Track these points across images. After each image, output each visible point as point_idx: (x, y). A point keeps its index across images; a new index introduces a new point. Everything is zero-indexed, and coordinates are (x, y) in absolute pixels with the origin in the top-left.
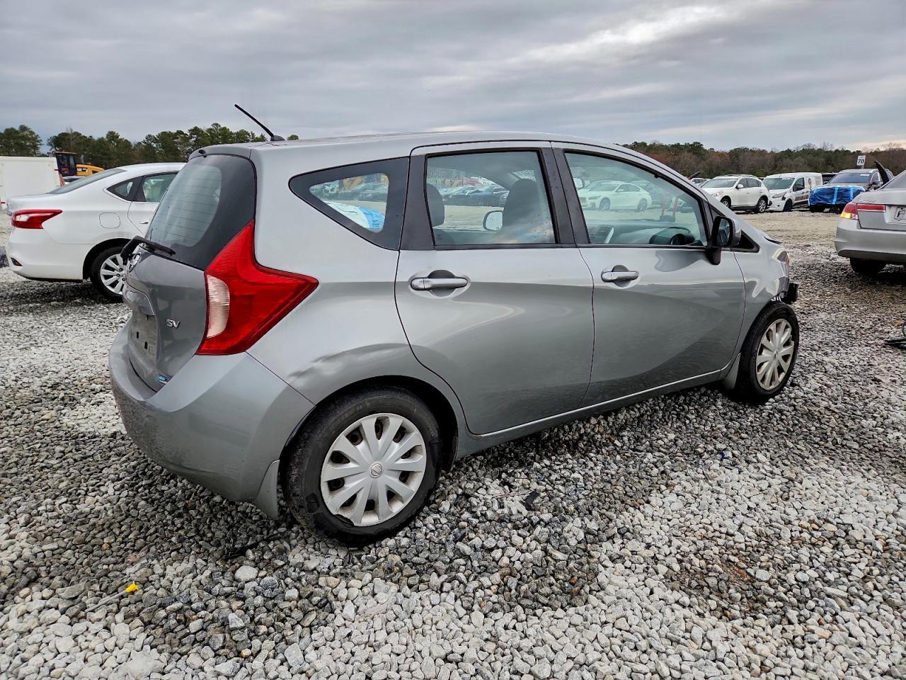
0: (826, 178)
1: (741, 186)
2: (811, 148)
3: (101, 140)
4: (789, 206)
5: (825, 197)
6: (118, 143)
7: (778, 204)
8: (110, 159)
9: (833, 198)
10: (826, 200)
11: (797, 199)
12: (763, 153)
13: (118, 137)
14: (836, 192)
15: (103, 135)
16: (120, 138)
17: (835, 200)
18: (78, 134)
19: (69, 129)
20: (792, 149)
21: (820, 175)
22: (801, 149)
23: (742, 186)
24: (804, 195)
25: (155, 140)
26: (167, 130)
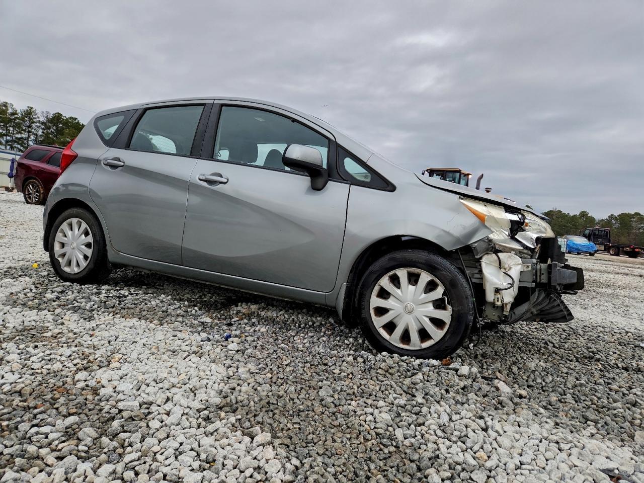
3: (575, 216)
6: (586, 219)
8: (577, 228)
13: (587, 215)
15: (577, 213)
16: (589, 215)
18: (560, 212)
19: (555, 209)
25: (616, 219)
26: (626, 212)
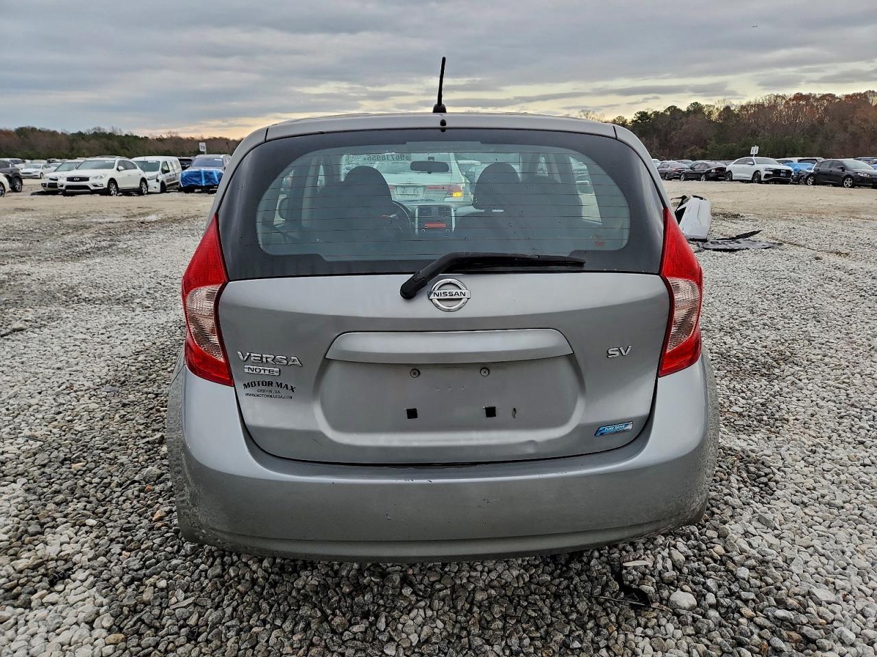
0: (182, 162)
1: (120, 168)
2: (102, 131)
4: (164, 188)
5: (194, 179)
7: (154, 185)
9: (201, 180)
10: (196, 182)
11: (168, 181)
12: (54, 133)
14: (203, 174)
17: (204, 182)
20: (83, 131)
21: (176, 159)
22: (93, 132)
23: (123, 168)
24: (172, 177)
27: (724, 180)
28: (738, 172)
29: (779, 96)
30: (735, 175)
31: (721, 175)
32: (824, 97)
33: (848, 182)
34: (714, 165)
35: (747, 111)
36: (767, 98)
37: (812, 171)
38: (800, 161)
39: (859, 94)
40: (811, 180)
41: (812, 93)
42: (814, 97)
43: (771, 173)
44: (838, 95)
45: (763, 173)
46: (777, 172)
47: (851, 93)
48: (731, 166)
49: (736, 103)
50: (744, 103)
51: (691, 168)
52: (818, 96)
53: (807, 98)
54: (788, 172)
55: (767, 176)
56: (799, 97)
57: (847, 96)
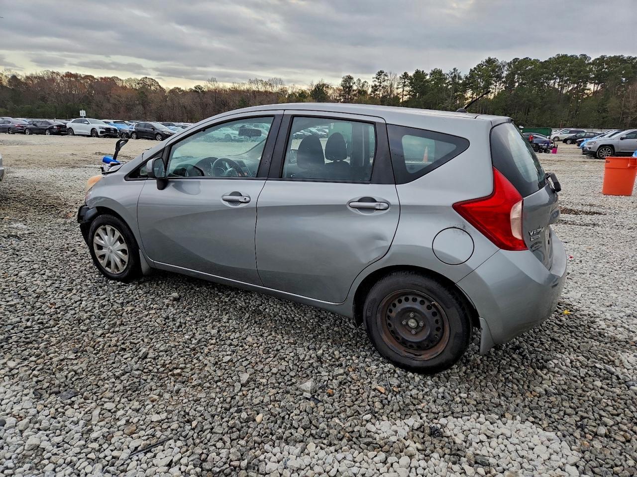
27: (66, 134)
28: (78, 129)
29: (54, 73)
30: (76, 131)
31: (62, 131)
32: (87, 77)
33: (159, 137)
34: (56, 122)
35: (32, 81)
36: (45, 72)
37: (134, 130)
38: (115, 122)
39: (109, 78)
40: (134, 136)
41: (78, 73)
42: (80, 76)
43: (105, 130)
44: (95, 77)
45: (99, 131)
46: (108, 130)
47: (103, 76)
48: (70, 124)
49: (22, 74)
50: (28, 74)
51: (34, 125)
52: (83, 76)
53: (75, 76)
54: (115, 130)
55: (101, 132)
56: (69, 75)
57: (101, 78)
